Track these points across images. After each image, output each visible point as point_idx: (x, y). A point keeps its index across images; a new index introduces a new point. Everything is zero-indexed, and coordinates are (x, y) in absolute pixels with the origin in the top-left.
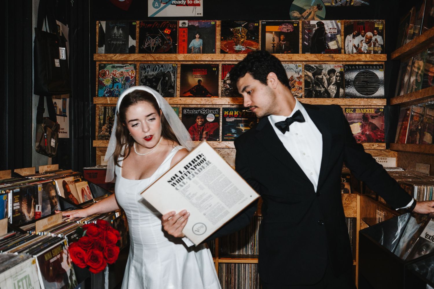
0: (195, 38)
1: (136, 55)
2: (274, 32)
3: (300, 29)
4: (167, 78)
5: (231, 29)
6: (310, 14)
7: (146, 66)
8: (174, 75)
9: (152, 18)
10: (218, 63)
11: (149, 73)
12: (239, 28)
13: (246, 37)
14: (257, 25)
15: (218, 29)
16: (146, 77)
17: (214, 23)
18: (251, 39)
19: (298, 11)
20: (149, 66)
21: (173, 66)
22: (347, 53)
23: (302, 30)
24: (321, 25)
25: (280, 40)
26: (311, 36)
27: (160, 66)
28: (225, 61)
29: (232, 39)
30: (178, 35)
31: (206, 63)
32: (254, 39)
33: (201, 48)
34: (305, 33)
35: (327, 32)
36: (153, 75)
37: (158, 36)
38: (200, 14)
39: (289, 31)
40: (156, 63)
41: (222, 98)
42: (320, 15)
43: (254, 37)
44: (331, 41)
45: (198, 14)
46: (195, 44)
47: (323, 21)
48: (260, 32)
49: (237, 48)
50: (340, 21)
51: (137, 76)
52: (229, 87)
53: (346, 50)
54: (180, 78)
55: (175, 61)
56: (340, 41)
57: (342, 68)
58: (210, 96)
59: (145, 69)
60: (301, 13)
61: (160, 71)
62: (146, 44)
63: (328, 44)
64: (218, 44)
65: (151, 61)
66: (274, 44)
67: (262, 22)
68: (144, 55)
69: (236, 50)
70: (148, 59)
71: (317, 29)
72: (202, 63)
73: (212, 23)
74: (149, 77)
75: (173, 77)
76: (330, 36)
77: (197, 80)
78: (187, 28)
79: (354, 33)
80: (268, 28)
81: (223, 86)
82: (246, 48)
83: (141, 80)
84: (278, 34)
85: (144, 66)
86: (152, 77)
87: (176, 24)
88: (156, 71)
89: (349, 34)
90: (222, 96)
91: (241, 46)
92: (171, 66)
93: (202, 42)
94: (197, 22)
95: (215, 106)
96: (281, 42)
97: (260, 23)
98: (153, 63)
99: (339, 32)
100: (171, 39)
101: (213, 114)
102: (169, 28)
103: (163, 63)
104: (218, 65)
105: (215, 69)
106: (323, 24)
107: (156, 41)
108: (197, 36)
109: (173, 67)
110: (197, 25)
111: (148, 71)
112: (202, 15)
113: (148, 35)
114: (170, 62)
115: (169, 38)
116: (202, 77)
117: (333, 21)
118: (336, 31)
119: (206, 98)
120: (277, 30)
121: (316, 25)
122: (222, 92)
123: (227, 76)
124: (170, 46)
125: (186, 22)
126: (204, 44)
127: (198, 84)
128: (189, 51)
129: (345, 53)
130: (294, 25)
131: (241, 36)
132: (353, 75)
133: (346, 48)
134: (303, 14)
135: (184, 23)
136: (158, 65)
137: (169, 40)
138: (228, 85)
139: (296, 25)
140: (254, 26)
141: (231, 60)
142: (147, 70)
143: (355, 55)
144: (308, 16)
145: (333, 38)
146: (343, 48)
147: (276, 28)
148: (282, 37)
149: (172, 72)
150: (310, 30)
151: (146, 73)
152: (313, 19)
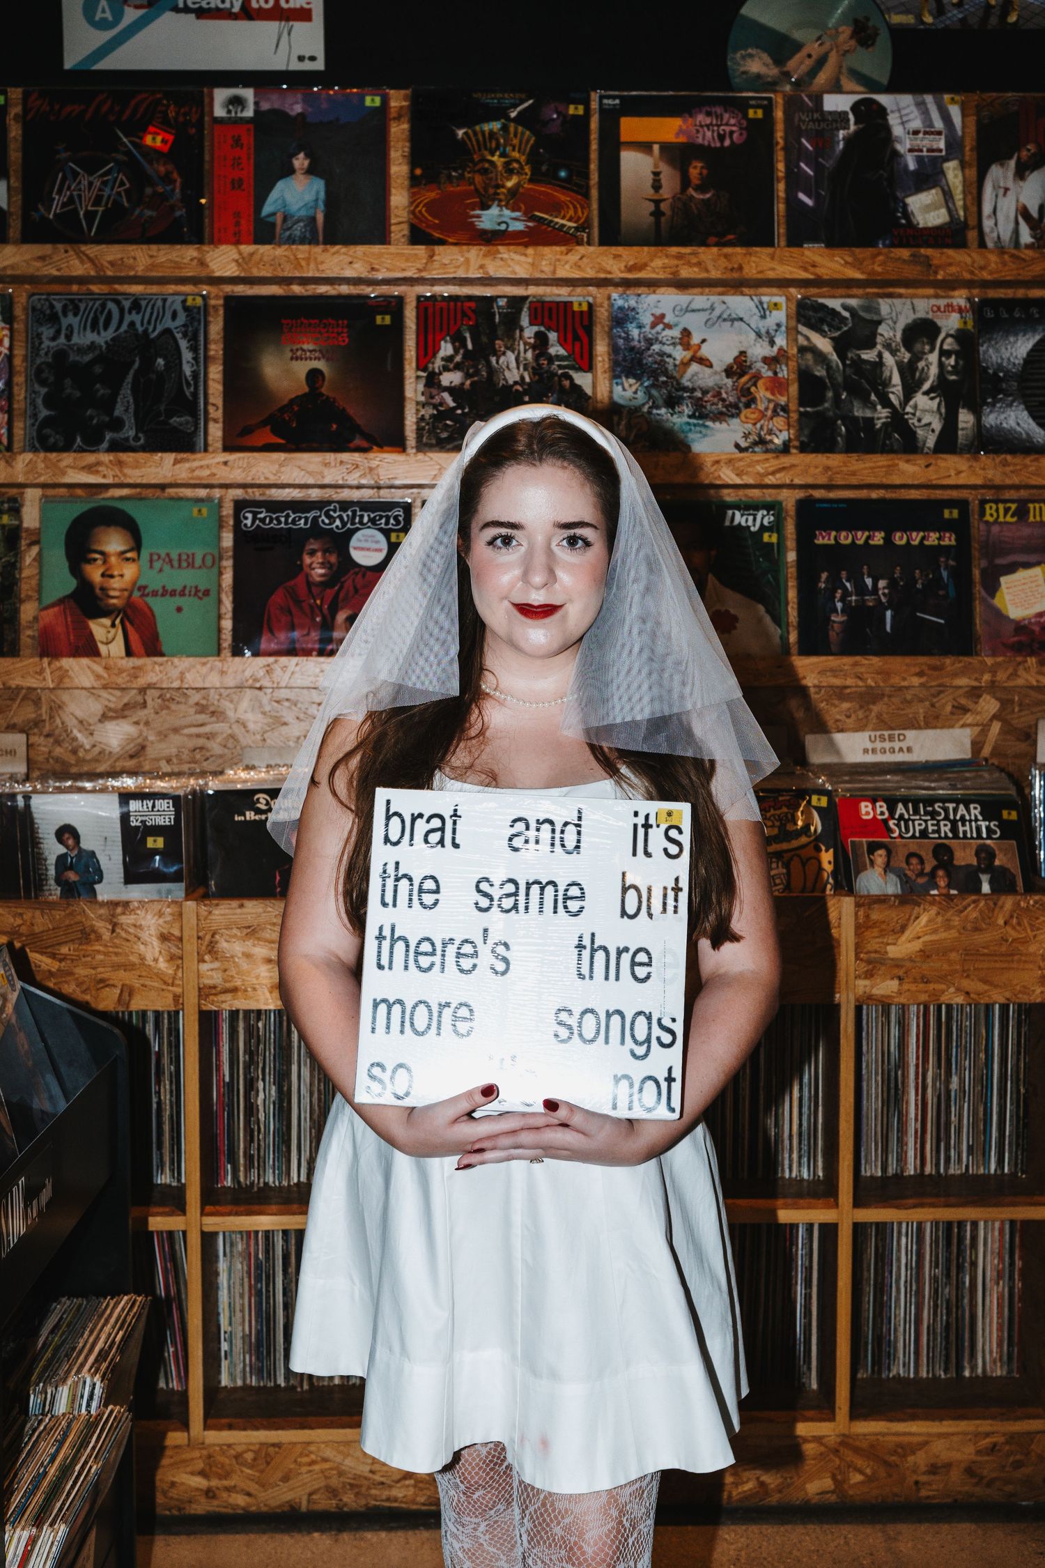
0: (289, 171)
1: (9, 250)
2: (656, 148)
3: (779, 135)
4: (160, 361)
5: (460, 133)
6: (821, 62)
7: (58, 306)
8: (194, 349)
9: (84, 76)
10: (396, 291)
11: (76, 339)
12: (496, 126)
13: (527, 169)
14: (581, 110)
15: (399, 131)
16: (60, 355)
17: (377, 101)
18: (551, 178)
19: (765, 50)
20: (73, 306)
21: (190, 302)
22: (990, 245)
23: (786, 139)
24: (871, 115)
25: (685, 182)
26: (829, 164)
27: (127, 304)
28: (434, 282)
29: (462, 177)
30: (207, 157)
31: (345, 289)
32: (567, 180)
33: (320, 218)
34: (802, 154)
35: (899, 147)
36: (93, 346)
37: (116, 162)
38: (313, 59)
39: (727, 143)
40: (104, 289)
41: (420, 456)
42: (866, 70)
43: (566, 167)
44: (919, 189)
45: (301, 59)
46: (289, 197)
47: (884, 99)
48: (594, 146)
49: (489, 218)
50: (957, 98)
51: (19, 352)
52: (452, 404)
53: (987, 229)
54: (225, 364)
55: (195, 281)
56: (960, 188)
57: (969, 316)
58: (365, 444)
59: (53, 319)
60: (779, 60)
61: (124, 327)
62: (58, 201)
63: (905, 206)
64: (399, 199)
65: (81, 280)
66: (657, 203)
67: (601, 98)
68: (47, 249)
69: (484, 232)
70: (65, 272)
71: (856, 133)
72: (323, 289)
73: (368, 101)
74: (73, 357)
75: (187, 356)
76: (912, 166)
77: (301, 369)
78: (252, 126)
79: (1024, 153)
80: (631, 127)
81: (422, 399)
82: (532, 218)
83: (39, 371)
84: (678, 155)
85: (52, 307)
86: (88, 358)
87: (203, 104)
88: (106, 327)
89: (1001, 159)
90: (422, 447)
91: (507, 212)
92: (179, 307)
93: (322, 195)
94: (299, 96)
95: (386, 496)
96: (691, 191)
97: (594, 105)
98: (95, 288)
99: (954, 147)
100: (175, 175)
101: (381, 530)
102: (166, 124)
103: (137, 289)
104: (400, 300)
105: (388, 320)
106: (882, 111)
107: (105, 183)
108: (300, 161)
109: (186, 309)
110: (298, 109)
111: (70, 327)
112: (319, 65)
113: (64, 155)
114: (172, 288)
115: (168, 173)
116: (324, 355)
117: (929, 98)
118: (942, 145)
119: (345, 456)
120: (670, 137)
121: (851, 117)
122: (419, 430)
123: (442, 354)
124: (172, 208)
125: (248, 94)
126: (332, 202)
127: (307, 390)
128: (265, 233)
129: (982, 244)
130: (751, 113)
131: (507, 164)
132: (1019, 348)
133: (988, 224)
134: (791, 64)
135: (237, 101)
136: (117, 302)
137: (167, 179)
138: (446, 395)
139: (760, 114)
140: (563, 115)
141: (461, 274)
142: (65, 322)
143: (1030, 253)
144: (813, 72)
145: (929, 175)
146: (972, 222)
147: (669, 129)
148: (696, 170)
149: (185, 335)
150: (823, 139)
151: (62, 340)
152: (837, 88)
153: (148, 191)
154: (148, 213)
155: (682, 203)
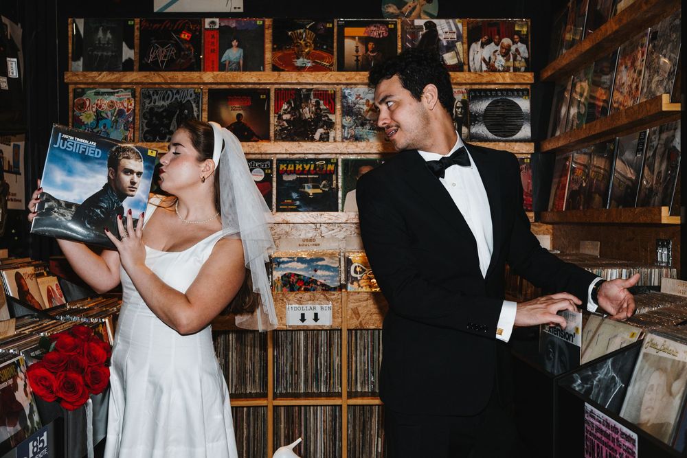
0: (231, 46)
1: (135, 73)
2: (357, 38)
3: (399, 33)
4: (186, 111)
5: (290, 33)
6: (414, 8)
7: (151, 92)
8: (198, 107)
9: (161, 14)
10: (268, 87)
11: (157, 104)
12: (302, 31)
13: (313, 46)
14: (331, 26)
15: (268, 33)
16: (152, 109)
17: (261, 22)
18: (321, 48)
19: (395, 4)
20: (156, 92)
21: (196, 91)
22: (472, 71)
23: (401, 35)
24: (431, 27)
25: (367, 50)
26: (416, 43)
27: (175, 92)
28: (280, 84)
29: (290, 48)
30: (202, 41)
31: (250, 86)
32: (327, 49)
33: (241, 62)
34: (407, 40)
35: (440, 37)
36: (163, 106)
37: (171, 43)
38: (239, 8)
39: (381, 36)
40: (167, 86)
41: (276, 143)
42: (429, 11)
43: (326, 45)
44: (447, 52)
45: (235, 8)
46: (231, 56)
47: (435, 21)
48: (335, 37)
49: (299, 62)
50: (461, 21)
51: (137, 108)
52: (287, 125)
53: (471, 65)
54: (208, 112)
55: (198, 84)
56: (462, 51)
57: (466, 95)
58: (257, 139)
59: (149, 97)
60: (399, 8)
61: (174, 99)
62: (152, 56)
63: (443, 57)
64: (268, 56)
65: (159, 84)
66: (357, 57)
67: (338, 21)
68: (148, 73)
69: (298, 67)
70: (154, 81)
71: (426, 33)
72: (242, 86)
73: (258, 23)
74: (156, 110)
75: (195, 109)
76: (445, 44)
77: (235, 114)
78: (218, 31)
79: (484, 39)
80: (348, 31)
81: (276, 124)
82: (314, 62)
83: (144, 115)
84: (365, 40)
85: (149, 92)
86: (161, 110)
87: (201, 23)
88: (168, 99)
89: (476, 41)
90: (276, 140)
91: (305, 60)
92: (192, 92)
93: (242, 54)
94: (234, 21)
95: (264, 157)
96: (369, 53)
97: (336, 24)
98: (164, 86)
99: (460, 37)
100: (192, 48)
101: (262, 169)
102: (189, 30)
103: (179, 86)
104: (269, 90)
105: (265, 96)
106: (435, 25)
107: (167, 51)
108: (235, 43)
109: (195, 93)
110: (234, 25)
111: (155, 100)
112: (241, 10)
113: (154, 41)
114: (190, 86)
115: (189, 47)
116: (243, 109)
117: (451, 21)
118: (455, 37)
120: (362, 35)
121: (424, 27)
122: (275, 135)
123: (283, 108)
124: (191, 59)
125: (217, 20)
126: (245, 57)
127: (236, 121)
128: (222, 67)
129: (469, 71)
130: (390, 26)
131: (305, 44)
132: (481, 106)
133: (471, 64)
134: (404, 9)
135: (213, 23)
136: (171, 90)
137: (189, 49)
138: (285, 122)
139: (393, 26)
140: (325, 27)
141: (290, 81)
142: (153, 98)
143: (485, 74)
144: (411, 13)
145: (451, 47)
146: (466, 63)
147: (360, 32)
148: (371, 45)
149: (195, 102)
150: (414, 35)
151: (152, 104)
152: (419, 17)
153: (183, 53)
154: (182, 61)
155: (366, 58)
